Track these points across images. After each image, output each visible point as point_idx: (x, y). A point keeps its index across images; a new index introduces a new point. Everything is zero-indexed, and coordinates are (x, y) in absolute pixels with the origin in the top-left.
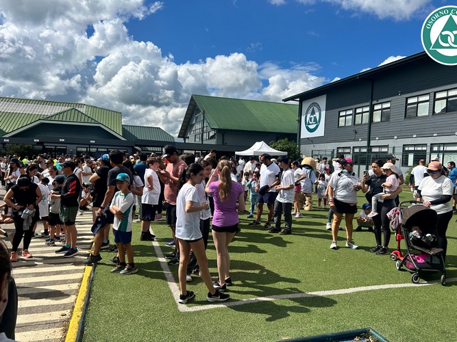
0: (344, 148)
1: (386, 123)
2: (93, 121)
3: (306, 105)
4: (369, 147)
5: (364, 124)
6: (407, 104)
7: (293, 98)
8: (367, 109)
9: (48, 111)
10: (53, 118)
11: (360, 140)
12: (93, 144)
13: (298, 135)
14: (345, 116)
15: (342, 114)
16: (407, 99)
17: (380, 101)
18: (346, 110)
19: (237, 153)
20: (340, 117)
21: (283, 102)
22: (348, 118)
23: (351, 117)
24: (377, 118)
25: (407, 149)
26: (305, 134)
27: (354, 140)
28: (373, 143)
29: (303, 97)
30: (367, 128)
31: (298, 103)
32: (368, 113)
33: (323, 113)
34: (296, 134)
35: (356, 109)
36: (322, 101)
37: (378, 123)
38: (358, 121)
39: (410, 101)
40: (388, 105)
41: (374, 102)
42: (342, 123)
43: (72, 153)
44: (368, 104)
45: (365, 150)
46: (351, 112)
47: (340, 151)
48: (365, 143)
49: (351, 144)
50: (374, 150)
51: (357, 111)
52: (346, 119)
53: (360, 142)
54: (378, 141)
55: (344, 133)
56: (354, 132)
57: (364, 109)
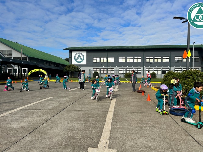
5: (105, 62)
14: (96, 59)
15: (94, 58)
17: (110, 57)
24: (109, 61)
28: (108, 67)
29: (71, 50)
32: (106, 59)
38: (102, 61)
39: (120, 58)
40: (113, 58)
45: (105, 69)
46: (99, 58)
49: (100, 67)
51: (101, 58)
52: (97, 60)
53: (104, 67)
54: (110, 67)
55: (96, 64)
56: (101, 64)
57: (104, 58)
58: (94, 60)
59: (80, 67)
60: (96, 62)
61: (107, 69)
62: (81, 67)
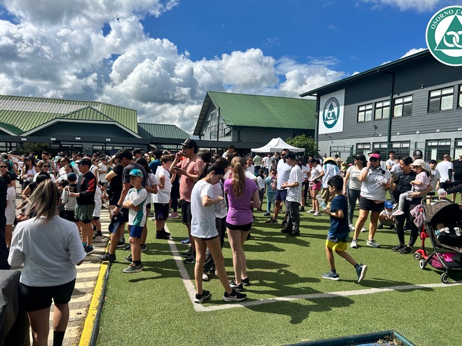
0: (363, 144)
1: (408, 118)
2: (109, 119)
3: (324, 100)
4: (390, 143)
5: (384, 119)
6: (430, 98)
7: (310, 93)
8: (388, 103)
9: (65, 110)
10: (69, 117)
11: (380, 135)
12: (108, 142)
13: (316, 131)
14: (365, 111)
15: (361, 109)
16: (430, 92)
17: (401, 95)
18: (365, 105)
19: (253, 150)
20: (359, 111)
21: (301, 98)
22: (367, 112)
23: (371, 112)
24: (398, 112)
25: (429, 144)
26: (323, 130)
27: (374, 135)
28: (393, 139)
29: (321, 92)
30: (387, 123)
31: (315, 98)
32: (389, 108)
33: (342, 108)
34: (314, 130)
35: (376, 103)
36: (340, 96)
37: (399, 117)
38: (378, 116)
39: (433, 94)
40: (409, 99)
41: (395, 96)
42: (361, 118)
43: (88, 151)
44: (389, 98)
45: (385, 146)
46: (370, 107)
47: (360, 147)
48: (385, 139)
49: (372, 140)
50: (395, 146)
51: (377, 105)
52: (365, 114)
54: (399, 137)
55: (364, 129)
56: (374, 127)
57: (385, 104)
58: (360, 114)
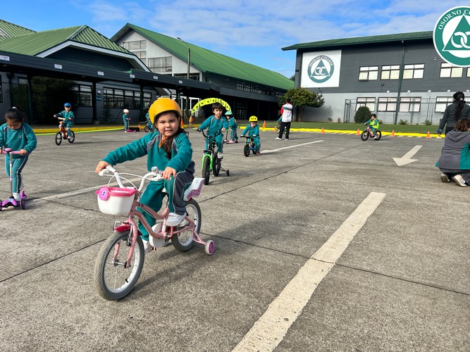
0: (367, 98)
3: (307, 59)
5: (393, 80)
6: (441, 67)
8: (397, 67)
11: (389, 92)
14: (368, 71)
15: (362, 69)
16: (441, 64)
18: (369, 66)
20: (360, 72)
23: (376, 72)
24: (408, 75)
27: (380, 92)
28: (402, 94)
30: (397, 83)
32: (398, 71)
35: (382, 66)
36: (335, 56)
37: (409, 79)
38: (385, 76)
39: (444, 65)
40: (421, 66)
41: (405, 63)
42: (363, 77)
44: (398, 63)
45: (394, 100)
46: (376, 68)
47: (361, 100)
49: (377, 95)
50: (405, 100)
51: (384, 68)
52: (369, 74)
53: (388, 94)
54: (409, 94)
55: (367, 86)
56: (381, 85)
57: (393, 67)
58: (361, 74)
59: (319, 94)
60: (365, 78)
61: (399, 98)
62: (323, 94)
